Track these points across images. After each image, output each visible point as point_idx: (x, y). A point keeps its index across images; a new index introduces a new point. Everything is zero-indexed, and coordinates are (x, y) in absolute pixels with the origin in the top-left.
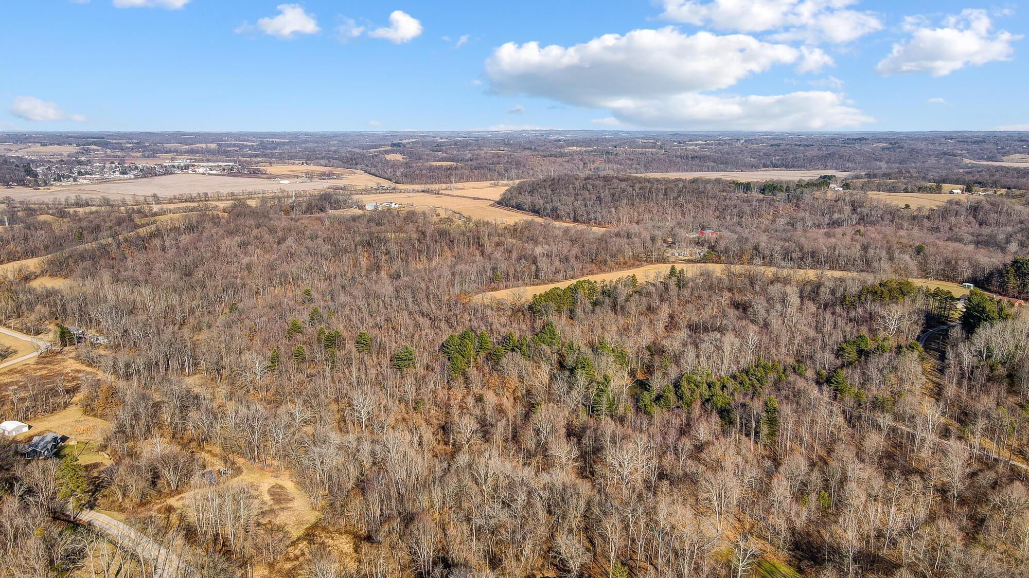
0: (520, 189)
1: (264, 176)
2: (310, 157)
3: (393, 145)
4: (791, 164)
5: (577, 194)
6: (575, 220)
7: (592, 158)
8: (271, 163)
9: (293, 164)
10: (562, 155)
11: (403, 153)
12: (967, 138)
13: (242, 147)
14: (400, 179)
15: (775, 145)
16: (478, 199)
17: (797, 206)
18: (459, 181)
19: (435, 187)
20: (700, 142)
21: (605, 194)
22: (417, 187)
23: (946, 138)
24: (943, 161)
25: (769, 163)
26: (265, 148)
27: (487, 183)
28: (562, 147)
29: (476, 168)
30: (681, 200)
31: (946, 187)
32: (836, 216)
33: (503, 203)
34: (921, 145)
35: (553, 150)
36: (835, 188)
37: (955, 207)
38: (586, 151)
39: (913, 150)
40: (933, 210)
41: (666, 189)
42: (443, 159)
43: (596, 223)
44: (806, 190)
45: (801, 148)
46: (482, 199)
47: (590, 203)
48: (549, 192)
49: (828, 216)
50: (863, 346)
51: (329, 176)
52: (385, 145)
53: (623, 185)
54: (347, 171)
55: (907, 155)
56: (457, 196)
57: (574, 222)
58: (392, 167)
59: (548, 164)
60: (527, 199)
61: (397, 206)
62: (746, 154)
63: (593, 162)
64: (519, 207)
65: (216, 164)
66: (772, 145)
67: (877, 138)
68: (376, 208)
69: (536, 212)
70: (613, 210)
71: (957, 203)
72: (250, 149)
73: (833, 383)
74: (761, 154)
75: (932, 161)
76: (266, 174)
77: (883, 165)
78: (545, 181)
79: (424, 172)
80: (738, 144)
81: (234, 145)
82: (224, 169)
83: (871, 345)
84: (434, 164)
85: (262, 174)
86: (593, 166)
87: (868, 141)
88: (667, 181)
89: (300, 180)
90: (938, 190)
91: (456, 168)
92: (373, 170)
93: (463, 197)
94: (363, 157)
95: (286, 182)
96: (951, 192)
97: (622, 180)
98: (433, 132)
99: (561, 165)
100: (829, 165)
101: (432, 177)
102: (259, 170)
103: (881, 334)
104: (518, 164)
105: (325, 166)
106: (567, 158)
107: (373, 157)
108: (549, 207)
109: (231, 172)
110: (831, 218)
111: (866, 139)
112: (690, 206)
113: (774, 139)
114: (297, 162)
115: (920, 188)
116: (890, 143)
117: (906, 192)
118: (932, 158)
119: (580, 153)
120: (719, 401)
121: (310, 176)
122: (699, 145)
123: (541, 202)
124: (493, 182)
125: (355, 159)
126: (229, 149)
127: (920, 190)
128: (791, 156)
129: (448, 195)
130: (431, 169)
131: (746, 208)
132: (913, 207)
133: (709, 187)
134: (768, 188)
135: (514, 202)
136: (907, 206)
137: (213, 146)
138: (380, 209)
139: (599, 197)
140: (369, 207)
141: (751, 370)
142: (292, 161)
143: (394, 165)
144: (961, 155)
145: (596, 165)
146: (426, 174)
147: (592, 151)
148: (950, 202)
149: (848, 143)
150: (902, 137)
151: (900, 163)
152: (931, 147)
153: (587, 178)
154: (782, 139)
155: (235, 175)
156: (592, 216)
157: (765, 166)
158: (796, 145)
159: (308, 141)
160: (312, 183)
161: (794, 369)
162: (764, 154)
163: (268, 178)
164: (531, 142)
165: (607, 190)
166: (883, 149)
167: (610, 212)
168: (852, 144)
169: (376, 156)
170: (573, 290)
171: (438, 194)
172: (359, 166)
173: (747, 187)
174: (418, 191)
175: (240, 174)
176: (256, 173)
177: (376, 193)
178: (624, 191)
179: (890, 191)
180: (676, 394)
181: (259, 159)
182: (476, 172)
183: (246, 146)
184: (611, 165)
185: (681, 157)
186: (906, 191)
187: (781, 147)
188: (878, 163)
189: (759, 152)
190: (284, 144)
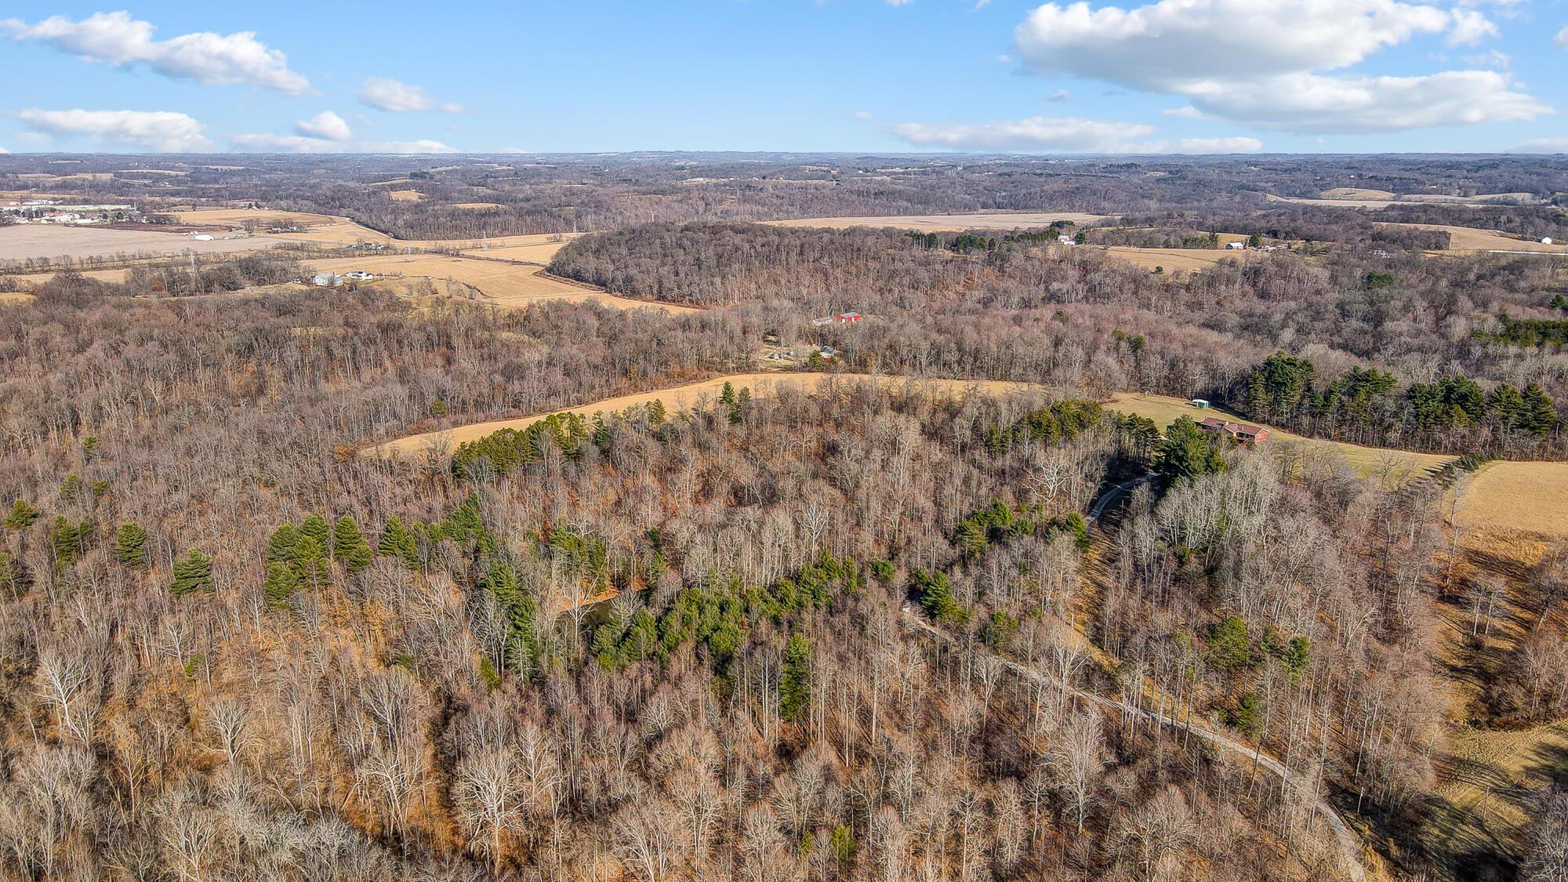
0: (580, 248)
1: (174, 228)
2: (267, 196)
3: (414, 176)
4: (1023, 203)
5: (665, 256)
6: (661, 298)
7: (719, 196)
8: (194, 206)
9: (234, 207)
10: (674, 190)
11: (420, 189)
12: (1278, 163)
13: (158, 178)
14: (403, 232)
15: (1006, 174)
16: (520, 263)
17: (1001, 270)
18: (501, 234)
19: (456, 244)
20: (898, 170)
21: (708, 254)
22: (422, 245)
23: (1249, 164)
24: (1238, 199)
25: (990, 202)
26: (196, 181)
27: (543, 238)
28: (683, 178)
29: (528, 213)
30: (825, 262)
31: (1224, 238)
32: (1055, 286)
33: (556, 270)
34: (1213, 175)
35: (665, 182)
36: (1066, 240)
37: (1226, 270)
38: (716, 185)
39: (1199, 182)
40: (1195, 274)
41: (802, 246)
42: (482, 200)
43: (691, 301)
44: (1015, 245)
45: (1043, 179)
46: (526, 264)
47: (682, 270)
48: (625, 252)
49: (1042, 286)
50: (998, 523)
51: (285, 226)
52: (401, 175)
53: (738, 239)
54: (323, 218)
55: (1190, 189)
56: (488, 259)
57: (658, 299)
58: (393, 212)
59: (647, 204)
60: (589, 264)
61: (370, 277)
62: (959, 188)
63: (721, 201)
64: (577, 277)
65: (96, 208)
66: (1000, 175)
67: (1153, 163)
68: (332, 282)
69: (601, 283)
70: (718, 280)
71: (1232, 264)
72: (170, 182)
73: (930, 596)
74: (981, 188)
75: (1222, 199)
76: (178, 224)
77: (1153, 204)
78: (621, 234)
79: (442, 219)
80: (952, 173)
81: (144, 176)
82: (105, 217)
83: (1011, 519)
84: (461, 206)
85: (171, 224)
86: (720, 208)
87: (1140, 169)
88: (810, 232)
89: (232, 234)
90: (1212, 244)
91: (496, 214)
92: (364, 219)
93: (497, 260)
94: (355, 194)
95: (206, 237)
96: (1229, 247)
97: (737, 231)
98: (491, 155)
99: (668, 207)
100: (1077, 205)
101: (453, 227)
102: (166, 218)
103: (1034, 497)
104: (598, 205)
105: (288, 210)
106: (680, 196)
107: (369, 195)
108: (620, 275)
109: (118, 222)
110: (1047, 289)
111: (1136, 166)
112: (839, 273)
113: (1006, 165)
114: (242, 204)
115: (1186, 242)
116: (1170, 172)
117: (1167, 247)
118: (1223, 194)
119: (704, 188)
120: (723, 641)
121: (250, 227)
122: (895, 173)
123: (612, 268)
124: (552, 235)
125: (339, 199)
126: (130, 181)
127: (1187, 243)
128: (1023, 191)
129: (473, 257)
130: (453, 215)
131: (922, 273)
132: (1168, 270)
133: (870, 241)
134: (962, 243)
135: (569, 269)
136: (1159, 270)
137: (106, 177)
138: (339, 283)
139: (698, 259)
140: (320, 281)
141: (805, 575)
142: (236, 202)
143: (397, 210)
144: (1264, 190)
145: (725, 206)
146: (445, 223)
147: (725, 185)
148: (1221, 262)
149: (1111, 172)
150: (1190, 162)
151: (1178, 202)
152: (1225, 177)
153: (686, 229)
154: (1017, 166)
155: (122, 226)
156: (686, 290)
157: (985, 206)
158: (1035, 174)
159: (276, 170)
160: (251, 239)
161: (876, 569)
162: (985, 188)
163: (178, 231)
164: (637, 170)
165: (712, 248)
166: (1158, 180)
167: (712, 283)
168: (1117, 172)
169: (374, 193)
170: (535, 432)
171: (458, 255)
172: (344, 211)
173: (930, 240)
174: (426, 252)
175: (133, 225)
176: (159, 223)
177: (354, 256)
178: (737, 249)
179: (1144, 246)
180: (658, 626)
181: (177, 199)
182: (529, 219)
183: (163, 177)
184: (748, 207)
185: (859, 193)
186: (1167, 245)
187: (1014, 178)
188: (1147, 202)
189: (978, 185)
190: (233, 173)
